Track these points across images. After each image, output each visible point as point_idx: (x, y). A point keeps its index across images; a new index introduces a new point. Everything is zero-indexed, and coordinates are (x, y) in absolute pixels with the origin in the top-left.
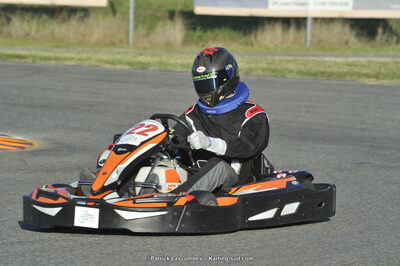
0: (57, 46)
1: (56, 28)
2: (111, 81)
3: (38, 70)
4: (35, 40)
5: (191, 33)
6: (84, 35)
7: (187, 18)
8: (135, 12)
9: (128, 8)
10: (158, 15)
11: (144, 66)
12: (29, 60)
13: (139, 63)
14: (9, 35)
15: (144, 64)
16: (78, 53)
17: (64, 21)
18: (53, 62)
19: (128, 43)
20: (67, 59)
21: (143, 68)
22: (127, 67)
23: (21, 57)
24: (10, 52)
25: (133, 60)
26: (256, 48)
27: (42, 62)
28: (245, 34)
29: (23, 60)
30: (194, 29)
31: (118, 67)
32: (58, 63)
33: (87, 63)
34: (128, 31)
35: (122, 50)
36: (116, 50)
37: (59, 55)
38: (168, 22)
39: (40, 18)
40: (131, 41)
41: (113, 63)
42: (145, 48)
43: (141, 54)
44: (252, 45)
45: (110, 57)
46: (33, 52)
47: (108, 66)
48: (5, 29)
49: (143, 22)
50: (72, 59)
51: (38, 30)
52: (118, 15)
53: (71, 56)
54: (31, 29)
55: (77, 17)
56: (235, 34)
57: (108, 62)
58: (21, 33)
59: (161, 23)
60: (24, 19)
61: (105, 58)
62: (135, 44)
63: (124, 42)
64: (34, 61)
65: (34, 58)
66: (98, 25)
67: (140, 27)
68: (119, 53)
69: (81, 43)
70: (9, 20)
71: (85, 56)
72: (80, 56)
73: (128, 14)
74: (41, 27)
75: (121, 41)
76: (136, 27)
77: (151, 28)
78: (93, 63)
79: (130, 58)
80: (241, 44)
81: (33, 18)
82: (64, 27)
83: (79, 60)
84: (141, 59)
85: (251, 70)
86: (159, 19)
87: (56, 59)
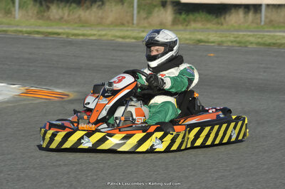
0: (83, 26)
1: (82, 13)
2: (122, 51)
3: (71, 43)
4: (67, 22)
5: (178, 16)
6: (102, 18)
7: (175, 6)
8: (138, 2)
10: (155, 3)
12: (64, 36)
13: (142, 38)
14: (49, 18)
16: (99, 31)
17: (88, 8)
18: (81, 37)
19: (133, 24)
20: (90, 35)
22: (133, 41)
23: (58, 34)
24: (50, 30)
25: (138, 35)
26: (225, 27)
27: (73, 37)
28: (217, 17)
29: (59, 36)
30: (180, 13)
31: (128, 40)
32: (85, 38)
33: (105, 38)
34: (133, 15)
35: (129, 28)
36: (125, 28)
37: (85, 32)
38: (161, 8)
39: (70, 6)
40: (135, 22)
41: (123, 38)
42: (145, 27)
43: (143, 32)
44: (222, 24)
45: (121, 34)
46: (67, 30)
47: (120, 40)
48: (45, 14)
49: (144, 9)
50: (94, 35)
51: (69, 15)
52: (125, 4)
53: (93, 33)
54: (64, 14)
55: (96, 6)
56: (209, 17)
57: (120, 37)
58: (57, 17)
59: (156, 9)
60: (59, 7)
61: (118, 34)
62: (138, 24)
63: (130, 23)
64: (67, 37)
65: (68, 34)
66: (112, 11)
67: (142, 12)
68: (127, 30)
69: (100, 24)
70: (48, 8)
71: (104, 33)
73: (133, 3)
74: (71, 13)
75: (128, 22)
76: (139, 12)
77: (150, 13)
78: (110, 38)
79: (135, 34)
80: (214, 24)
81: (65, 6)
82: (88, 12)
83: (100, 36)
84: (143, 35)
85: (222, 42)
86: (155, 6)
87: (83, 35)
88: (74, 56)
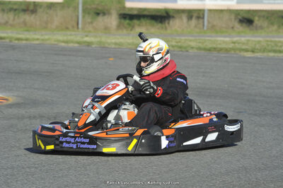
0: (27, 31)
1: (27, 18)
2: (65, 55)
3: (13, 48)
4: (12, 26)
5: (123, 21)
8: (83, 6)
9: (78, 4)
10: (99, 8)
11: (89, 44)
12: (7, 40)
13: (85, 42)
15: (88, 42)
16: (42, 35)
17: (33, 13)
18: (24, 42)
19: (78, 28)
20: (34, 39)
21: (88, 46)
22: (76, 45)
23: (1, 38)
25: (81, 40)
26: (169, 31)
27: (16, 42)
28: (161, 22)
29: (3, 41)
31: (71, 45)
32: (28, 42)
33: (48, 42)
35: (73, 33)
36: (68, 33)
37: (28, 36)
40: (80, 26)
41: (67, 42)
42: (90, 32)
43: (87, 36)
44: (166, 29)
45: (65, 38)
46: (10, 35)
47: (63, 44)
49: (89, 13)
50: (38, 39)
51: (14, 20)
52: (71, 8)
53: (36, 37)
54: (9, 19)
57: (63, 42)
61: (61, 38)
62: (83, 29)
63: (76, 27)
64: (11, 41)
65: (11, 38)
66: (57, 15)
68: (71, 35)
69: (45, 28)
71: (46, 37)
72: (42, 37)
73: (78, 8)
74: (16, 17)
75: (73, 27)
76: (83, 17)
78: (53, 42)
79: (78, 38)
80: (159, 29)
81: (10, 11)
82: (33, 16)
83: (43, 40)
84: (87, 39)
87: (27, 40)
88: (16, 60)
